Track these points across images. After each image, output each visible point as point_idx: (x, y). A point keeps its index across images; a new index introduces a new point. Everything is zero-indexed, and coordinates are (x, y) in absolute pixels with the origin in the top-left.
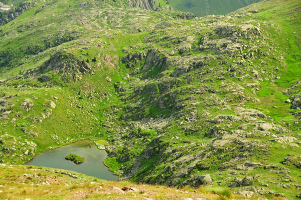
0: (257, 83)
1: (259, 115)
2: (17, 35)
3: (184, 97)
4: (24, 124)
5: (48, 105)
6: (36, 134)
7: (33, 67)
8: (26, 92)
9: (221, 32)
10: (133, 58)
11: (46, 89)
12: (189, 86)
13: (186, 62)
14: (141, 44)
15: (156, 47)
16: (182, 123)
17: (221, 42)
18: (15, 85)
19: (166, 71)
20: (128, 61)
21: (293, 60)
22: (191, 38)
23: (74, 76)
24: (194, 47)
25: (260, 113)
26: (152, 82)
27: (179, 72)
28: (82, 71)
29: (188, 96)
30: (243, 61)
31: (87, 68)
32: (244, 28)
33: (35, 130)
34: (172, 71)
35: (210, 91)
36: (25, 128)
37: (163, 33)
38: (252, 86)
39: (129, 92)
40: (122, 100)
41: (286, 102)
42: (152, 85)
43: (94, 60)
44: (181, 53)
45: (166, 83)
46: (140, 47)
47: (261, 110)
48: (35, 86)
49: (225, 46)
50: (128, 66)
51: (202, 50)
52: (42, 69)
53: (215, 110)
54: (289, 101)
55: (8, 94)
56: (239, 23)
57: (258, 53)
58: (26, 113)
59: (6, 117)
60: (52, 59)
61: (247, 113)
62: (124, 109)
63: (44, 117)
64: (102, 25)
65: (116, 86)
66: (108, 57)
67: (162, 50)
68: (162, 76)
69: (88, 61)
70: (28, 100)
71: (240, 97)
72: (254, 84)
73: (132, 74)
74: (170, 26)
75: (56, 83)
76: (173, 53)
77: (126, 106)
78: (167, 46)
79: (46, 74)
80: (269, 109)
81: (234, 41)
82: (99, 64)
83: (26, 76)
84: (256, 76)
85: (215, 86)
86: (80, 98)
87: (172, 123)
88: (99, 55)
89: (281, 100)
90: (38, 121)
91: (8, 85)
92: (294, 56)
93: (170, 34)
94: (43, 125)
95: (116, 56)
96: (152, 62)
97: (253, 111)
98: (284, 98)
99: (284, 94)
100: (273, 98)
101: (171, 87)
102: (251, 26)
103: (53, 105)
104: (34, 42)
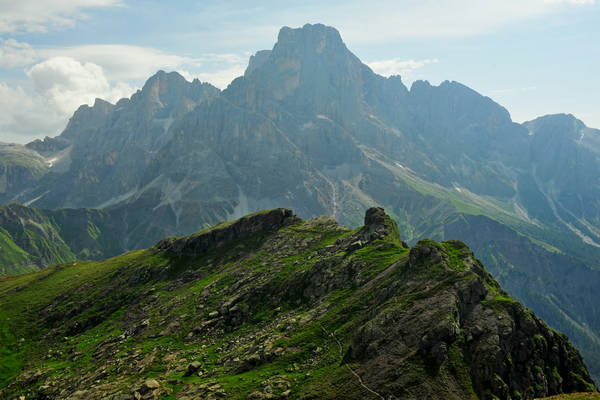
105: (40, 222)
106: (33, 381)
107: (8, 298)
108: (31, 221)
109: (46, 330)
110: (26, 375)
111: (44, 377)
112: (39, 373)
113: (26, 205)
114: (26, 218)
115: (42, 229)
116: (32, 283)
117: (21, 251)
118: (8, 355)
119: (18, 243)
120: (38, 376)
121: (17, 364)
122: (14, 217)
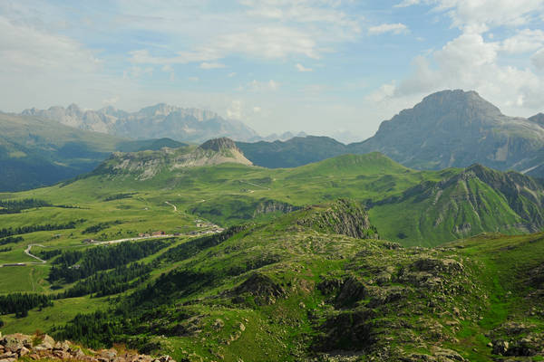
0: (457, 321)
1: (456, 357)
2: (224, 256)
3: (378, 330)
4: (212, 344)
5: (238, 327)
6: (223, 356)
7: (231, 287)
8: (219, 312)
9: (422, 266)
10: (329, 285)
11: (239, 311)
12: (385, 319)
13: (384, 292)
14: (339, 271)
15: (354, 275)
16: (373, 358)
17: (421, 274)
18: (211, 304)
19: (363, 301)
20: (324, 288)
21: (497, 300)
22: (391, 269)
23: (267, 299)
24: (393, 278)
25: (457, 355)
26: (346, 312)
27: (375, 303)
28: (276, 294)
29: (383, 329)
30: (444, 296)
31: (281, 292)
32: (446, 262)
33: (222, 352)
34: (368, 301)
35: (406, 326)
36: (213, 349)
37: (363, 261)
38: (452, 325)
39: (322, 320)
40: (314, 328)
41: (488, 346)
42: (346, 314)
43: (289, 285)
44: (379, 283)
45: (360, 313)
46: (338, 274)
47: (459, 352)
48: (229, 306)
49: (425, 279)
50: (323, 294)
51: (401, 282)
52: (238, 291)
53: (410, 348)
54: (491, 344)
55: (203, 313)
56: (441, 256)
57: (460, 290)
58: (216, 334)
59: (196, 336)
60: (249, 280)
61: (443, 353)
62: (315, 338)
63: (233, 339)
64: (305, 250)
65: (309, 314)
66: (304, 282)
67: (360, 279)
68: (358, 305)
69: (282, 285)
70: (219, 320)
71: (438, 336)
72: (454, 323)
73: (327, 302)
74: (371, 254)
75: (249, 306)
76: (371, 282)
77: (316, 335)
78: (365, 275)
79: (241, 296)
80: (468, 352)
81: (435, 275)
82: (294, 289)
83: (222, 296)
84: (457, 314)
85: (412, 321)
86: (271, 323)
87: (364, 357)
88: (295, 280)
89: (483, 343)
90: (226, 343)
91: (204, 304)
92: (498, 297)
93: (370, 263)
94: (230, 348)
95: (312, 282)
96: (349, 291)
97: (450, 352)
98: (485, 340)
99: (486, 336)
100: (473, 340)
101: (366, 318)
102: (453, 261)
103: (243, 327)
104: (237, 262)
105: (534, 189)
106: (517, 332)
107: (500, 254)
108: (526, 188)
109: (531, 289)
110: (511, 324)
111: (527, 331)
112: (523, 326)
113: (522, 173)
114: (522, 185)
115: (536, 196)
116: (522, 244)
117: (515, 214)
118: (496, 302)
119: (512, 206)
120: (521, 329)
121: (503, 312)
122: (510, 183)
